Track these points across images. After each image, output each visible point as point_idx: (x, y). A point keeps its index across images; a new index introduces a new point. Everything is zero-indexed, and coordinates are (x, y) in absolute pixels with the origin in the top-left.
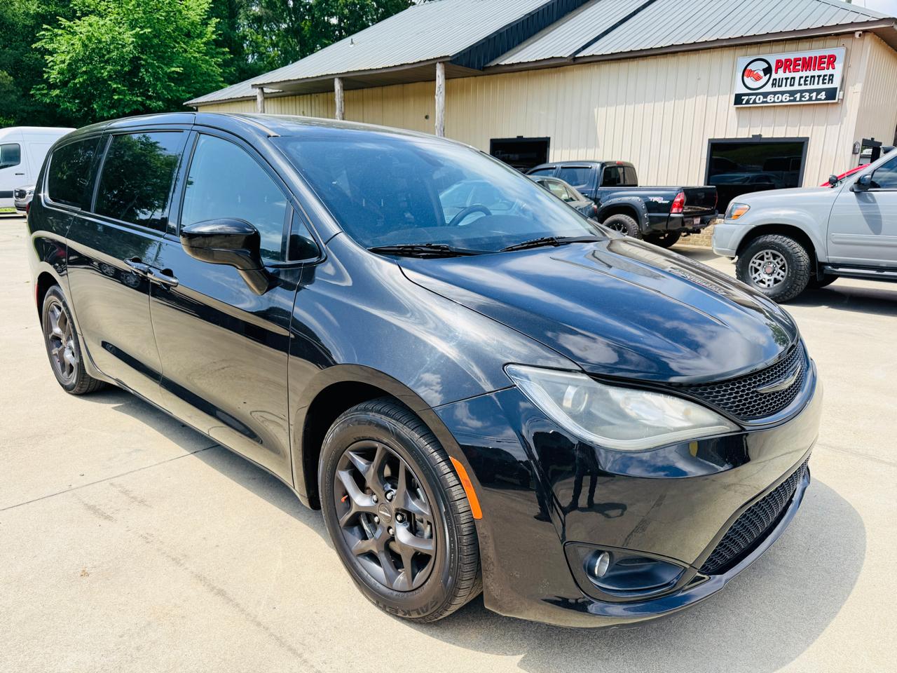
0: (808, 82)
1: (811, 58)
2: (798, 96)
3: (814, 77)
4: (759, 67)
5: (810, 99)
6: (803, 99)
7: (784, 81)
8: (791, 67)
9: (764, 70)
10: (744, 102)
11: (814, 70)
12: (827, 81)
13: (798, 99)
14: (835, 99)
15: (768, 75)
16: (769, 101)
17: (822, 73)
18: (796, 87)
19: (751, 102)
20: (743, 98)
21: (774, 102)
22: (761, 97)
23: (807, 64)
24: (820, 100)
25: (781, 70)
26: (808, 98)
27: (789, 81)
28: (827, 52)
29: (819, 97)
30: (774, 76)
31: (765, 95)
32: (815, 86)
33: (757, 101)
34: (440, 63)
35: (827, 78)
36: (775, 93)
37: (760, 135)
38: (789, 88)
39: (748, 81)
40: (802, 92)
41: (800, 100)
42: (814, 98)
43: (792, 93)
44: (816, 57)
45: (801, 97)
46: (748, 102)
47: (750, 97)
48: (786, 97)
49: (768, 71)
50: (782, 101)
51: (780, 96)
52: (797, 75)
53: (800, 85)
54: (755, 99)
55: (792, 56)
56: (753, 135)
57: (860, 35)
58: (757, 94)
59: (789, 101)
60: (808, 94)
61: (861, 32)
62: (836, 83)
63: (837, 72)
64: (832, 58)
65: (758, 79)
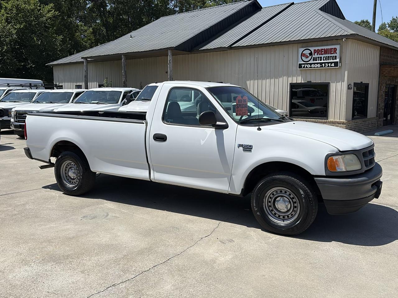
0: (327, 59)
1: (327, 49)
2: (323, 65)
3: (329, 57)
4: (307, 52)
5: (328, 65)
8: (320, 53)
9: (309, 54)
10: (303, 67)
11: (329, 54)
12: (334, 59)
14: (338, 66)
15: (311, 56)
16: (312, 67)
17: (332, 55)
18: (322, 61)
19: (305, 67)
20: (302, 65)
21: (314, 67)
22: (309, 65)
23: (326, 51)
25: (316, 54)
26: (327, 66)
27: (319, 58)
28: (333, 47)
29: (332, 65)
30: (313, 56)
31: (311, 64)
32: (330, 61)
33: (308, 67)
35: (334, 57)
36: (314, 64)
37: (311, 81)
38: (320, 61)
39: (303, 58)
40: (325, 63)
41: (325, 67)
42: (330, 66)
43: (321, 64)
44: (329, 49)
45: (325, 65)
47: (305, 65)
48: (319, 65)
49: (311, 54)
50: (317, 67)
52: (322, 56)
53: (324, 60)
54: (307, 66)
55: (320, 48)
56: (308, 81)
57: (345, 40)
58: (307, 64)
59: (320, 67)
60: (327, 64)
61: (345, 39)
62: (338, 60)
63: (338, 55)
64: (335, 49)
65: (307, 57)
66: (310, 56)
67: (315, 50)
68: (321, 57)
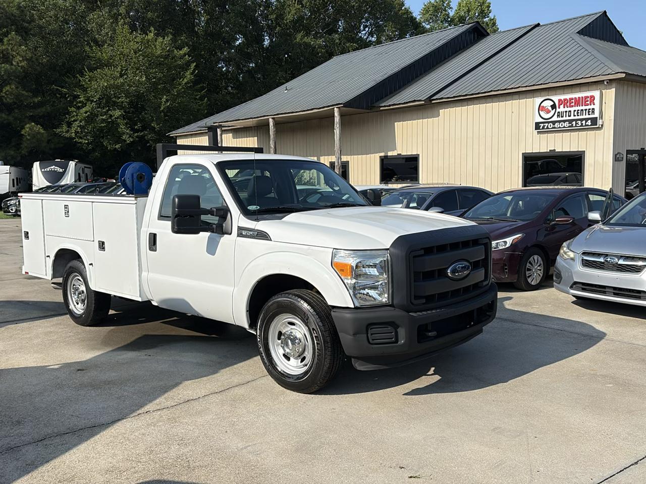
1: (579, 98)
2: (574, 123)
3: (582, 110)
4: (548, 104)
6: (577, 125)
8: (568, 104)
9: (551, 106)
10: (541, 128)
11: (582, 106)
12: (591, 113)
13: (574, 125)
14: (597, 125)
15: (554, 110)
17: (587, 107)
18: (572, 117)
19: (545, 127)
21: (560, 128)
22: (552, 124)
23: (578, 102)
24: (588, 125)
25: (562, 106)
26: (580, 124)
28: (588, 94)
30: (558, 110)
31: (554, 122)
32: (584, 117)
34: (337, 108)
35: (591, 111)
36: (559, 122)
37: (555, 150)
38: (568, 118)
39: (542, 113)
40: (576, 120)
42: (584, 125)
43: (570, 121)
44: (582, 97)
46: (543, 128)
47: (545, 124)
48: (567, 124)
49: (554, 107)
51: (563, 123)
52: (572, 109)
53: (574, 116)
54: (548, 126)
55: (567, 97)
57: (607, 83)
58: (548, 122)
59: (569, 127)
60: (580, 122)
61: (608, 81)
62: (597, 115)
63: (597, 107)
64: (592, 98)
65: (548, 112)
66: (552, 110)
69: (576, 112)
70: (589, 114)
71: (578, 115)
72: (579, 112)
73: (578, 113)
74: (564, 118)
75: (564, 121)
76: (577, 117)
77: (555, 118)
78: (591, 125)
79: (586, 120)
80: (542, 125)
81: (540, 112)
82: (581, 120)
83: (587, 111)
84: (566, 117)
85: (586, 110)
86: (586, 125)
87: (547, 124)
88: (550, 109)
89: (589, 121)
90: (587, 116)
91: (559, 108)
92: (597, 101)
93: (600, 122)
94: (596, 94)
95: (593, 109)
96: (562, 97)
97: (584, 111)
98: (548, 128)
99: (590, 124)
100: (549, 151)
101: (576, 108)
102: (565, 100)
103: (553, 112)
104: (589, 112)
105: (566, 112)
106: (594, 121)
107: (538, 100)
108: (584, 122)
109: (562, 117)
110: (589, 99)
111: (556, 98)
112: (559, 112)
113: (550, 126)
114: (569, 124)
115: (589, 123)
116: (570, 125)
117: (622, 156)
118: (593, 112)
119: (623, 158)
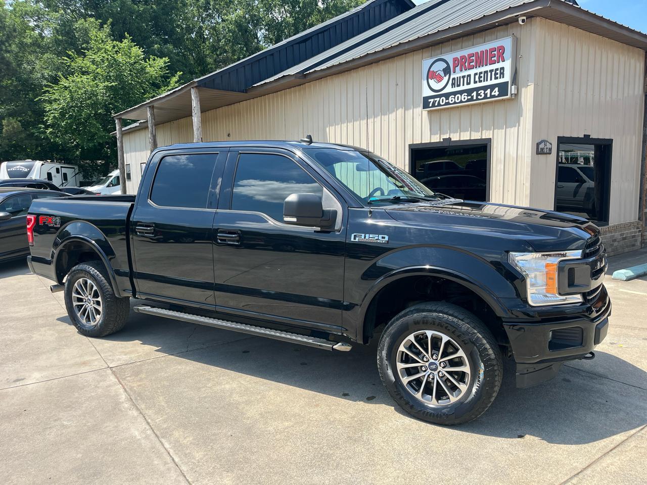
0: (482, 79)
1: (482, 52)
2: (474, 94)
3: (486, 72)
4: (439, 67)
5: (486, 95)
6: (479, 97)
7: (462, 79)
8: (466, 64)
9: (444, 70)
10: (431, 105)
11: (486, 65)
12: (498, 76)
13: (475, 98)
14: (508, 95)
15: (448, 75)
16: (451, 102)
17: (494, 67)
18: (472, 86)
19: (436, 104)
20: (429, 100)
21: (455, 103)
22: (444, 98)
23: (480, 60)
24: (494, 96)
25: (458, 69)
26: (483, 96)
27: (465, 79)
28: (495, 44)
29: (493, 94)
30: (452, 75)
31: (447, 96)
32: (489, 83)
33: (441, 103)
35: (498, 72)
36: (455, 93)
37: (450, 139)
38: (466, 87)
39: (432, 82)
40: (477, 89)
41: (477, 99)
42: (488, 96)
43: (469, 92)
44: (487, 51)
45: (478, 95)
46: (433, 105)
47: (435, 99)
48: (464, 97)
49: (447, 71)
50: (461, 102)
51: (459, 95)
52: (472, 72)
53: (475, 82)
54: (439, 101)
55: (466, 52)
56: (443, 139)
57: (523, 21)
58: (440, 96)
59: (468, 100)
60: (483, 92)
61: (525, 18)
62: (507, 78)
63: (507, 65)
64: (501, 49)
65: (440, 79)
66: (445, 76)
67: (455, 60)
68: (469, 76)
69: (477, 77)
70: (496, 78)
71: (480, 81)
72: (482, 75)
73: (480, 77)
74: (461, 88)
75: (461, 92)
76: (479, 85)
77: (449, 89)
78: (499, 96)
79: (492, 87)
80: (432, 100)
81: (430, 80)
82: (485, 88)
83: (493, 73)
84: (463, 85)
85: (491, 71)
86: (492, 97)
87: (438, 99)
88: (442, 74)
89: (497, 89)
90: (494, 82)
91: (454, 72)
92: (508, 54)
93: (512, 89)
94: (507, 42)
95: (503, 69)
96: (458, 54)
97: (489, 74)
98: (439, 105)
99: (497, 94)
100: (442, 140)
101: (478, 70)
102: (463, 57)
103: (446, 79)
104: (496, 74)
105: (464, 77)
106: (503, 88)
107: (426, 63)
108: (488, 91)
109: (458, 86)
110: (496, 53)
111: (449, 58)
112: (454, 79)
113: (443, 102)
114: (467, 96)
115: (496, 92)
116: (469, 97)
117: (549, 146)
118: (502, 74)
119: (550, 149)
